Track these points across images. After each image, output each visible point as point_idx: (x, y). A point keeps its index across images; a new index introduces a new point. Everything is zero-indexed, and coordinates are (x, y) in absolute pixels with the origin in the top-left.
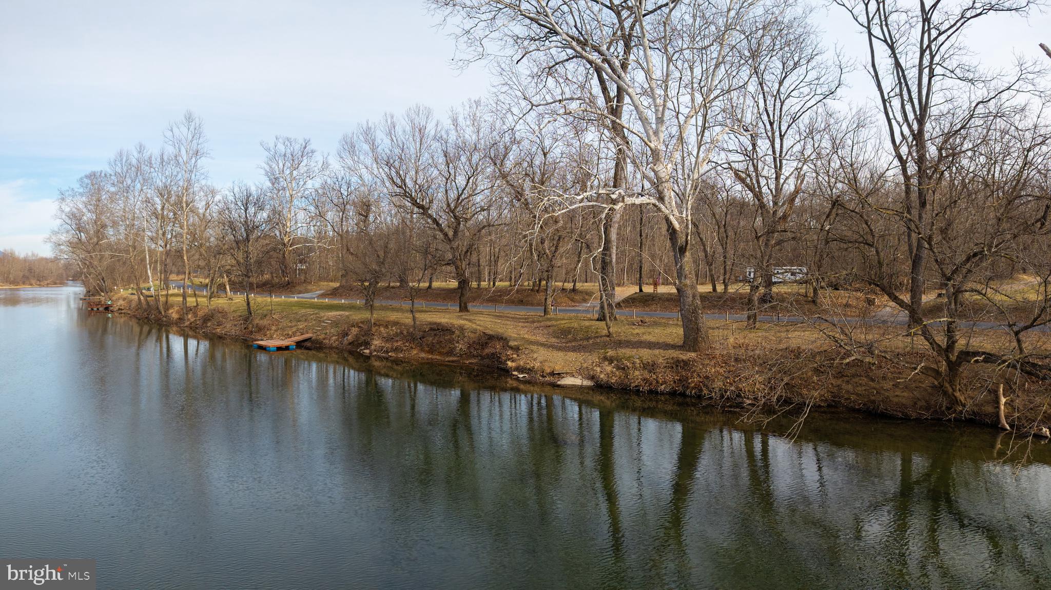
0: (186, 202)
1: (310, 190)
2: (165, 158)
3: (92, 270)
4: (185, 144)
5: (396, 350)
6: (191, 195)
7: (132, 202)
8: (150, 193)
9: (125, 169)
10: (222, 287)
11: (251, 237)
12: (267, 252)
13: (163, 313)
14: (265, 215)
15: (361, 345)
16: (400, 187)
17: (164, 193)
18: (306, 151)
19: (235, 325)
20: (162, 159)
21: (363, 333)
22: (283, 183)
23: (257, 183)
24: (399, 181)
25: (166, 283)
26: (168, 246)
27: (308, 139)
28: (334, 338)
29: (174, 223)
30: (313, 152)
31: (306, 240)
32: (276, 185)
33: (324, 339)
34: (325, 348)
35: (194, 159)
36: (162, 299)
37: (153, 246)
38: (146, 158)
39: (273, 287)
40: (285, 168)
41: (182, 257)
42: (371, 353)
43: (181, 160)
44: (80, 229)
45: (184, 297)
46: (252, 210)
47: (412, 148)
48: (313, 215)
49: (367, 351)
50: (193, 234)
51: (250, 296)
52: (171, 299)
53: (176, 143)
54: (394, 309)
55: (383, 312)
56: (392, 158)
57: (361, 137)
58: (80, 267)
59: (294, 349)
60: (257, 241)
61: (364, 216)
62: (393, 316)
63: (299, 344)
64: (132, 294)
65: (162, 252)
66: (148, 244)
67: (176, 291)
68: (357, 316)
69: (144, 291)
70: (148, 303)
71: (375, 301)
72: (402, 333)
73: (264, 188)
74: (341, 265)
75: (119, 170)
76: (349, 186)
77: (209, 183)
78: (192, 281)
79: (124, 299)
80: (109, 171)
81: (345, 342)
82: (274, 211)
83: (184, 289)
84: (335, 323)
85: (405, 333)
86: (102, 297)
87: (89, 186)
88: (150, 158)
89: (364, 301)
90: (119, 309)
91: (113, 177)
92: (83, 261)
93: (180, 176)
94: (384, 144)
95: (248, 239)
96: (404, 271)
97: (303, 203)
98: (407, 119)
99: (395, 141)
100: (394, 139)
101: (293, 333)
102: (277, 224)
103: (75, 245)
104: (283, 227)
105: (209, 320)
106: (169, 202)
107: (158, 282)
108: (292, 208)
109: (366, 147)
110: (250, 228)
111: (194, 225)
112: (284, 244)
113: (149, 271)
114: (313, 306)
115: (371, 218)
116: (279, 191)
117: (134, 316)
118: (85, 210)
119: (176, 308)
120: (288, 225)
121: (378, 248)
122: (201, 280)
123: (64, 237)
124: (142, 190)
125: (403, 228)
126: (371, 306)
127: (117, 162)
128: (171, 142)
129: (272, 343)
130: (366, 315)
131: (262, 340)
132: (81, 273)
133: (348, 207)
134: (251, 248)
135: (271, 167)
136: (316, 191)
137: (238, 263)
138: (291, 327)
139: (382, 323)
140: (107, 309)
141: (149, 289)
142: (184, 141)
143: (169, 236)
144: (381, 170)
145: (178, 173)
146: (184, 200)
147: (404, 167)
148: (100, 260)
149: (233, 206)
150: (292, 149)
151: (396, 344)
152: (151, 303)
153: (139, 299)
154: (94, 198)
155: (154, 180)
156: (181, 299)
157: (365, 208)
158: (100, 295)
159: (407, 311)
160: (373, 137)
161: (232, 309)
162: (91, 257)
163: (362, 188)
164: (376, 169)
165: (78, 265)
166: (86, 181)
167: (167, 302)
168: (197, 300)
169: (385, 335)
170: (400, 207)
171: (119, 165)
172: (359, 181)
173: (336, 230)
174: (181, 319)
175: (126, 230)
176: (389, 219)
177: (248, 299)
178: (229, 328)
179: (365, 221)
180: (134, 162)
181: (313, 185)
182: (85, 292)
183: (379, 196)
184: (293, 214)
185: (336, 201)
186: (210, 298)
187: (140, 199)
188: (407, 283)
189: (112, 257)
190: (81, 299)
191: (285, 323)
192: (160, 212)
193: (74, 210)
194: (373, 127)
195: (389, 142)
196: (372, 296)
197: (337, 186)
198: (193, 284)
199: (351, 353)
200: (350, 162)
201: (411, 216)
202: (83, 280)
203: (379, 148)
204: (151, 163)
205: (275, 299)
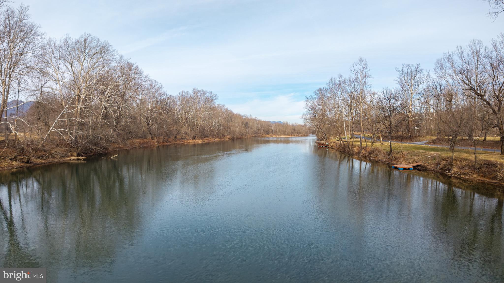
0: (362, 99)
1: (421, 90)
2: (352, 80)
3: (320, 130)
4: (360, 73)
5: (465, 174)
6: (364, 96)
7: (337, 100)
8: (346, 96)
9: (334, 86)
10: (378, 138)
11: (392, 114)
12: (401, 121)
13: (351, 149)
14: (399, 103)
15: (446, 170)
16: (468, 85)
17: (352, 95)
18: (418, 70)
19: (384, 156)
20: (350, 80)
21: (448, 164)
22: (407, 87)
23: (395, 88)
24: (467, 82)
25: (353, 136)
26: (354, 119)
27: (418, 64)
28: (432, 165)
29: (356, 109)
30: (421, 70)
31: (420, 115)
32: (404, 88)
33: (428, 166)
34: (428, 170)
35: (364, 79)
36: (351, 143)
37: (347, 119)
38: (343, 80)
39: (403, 138)
40: (408, 80)
41: (360, 124)
42: (451, 175)
43: (358, 80)
44: (315, 113)
45: (361, 143)
46: (392, 101)
47: (473, 64)
48: (423, 102)
49: (450, 174)
50: (365, 113)
51: (391, 142)
52: (355, 143)
53: (356, 72)
54: (465, 152)
55: (459, 153)
56: (463, 69)
57: (446, 60)
58: (315, 129)
59: (412, 170)
60: (395, 116)
61: (449, 101)
62: (464, 156)
63: (415, 168)
64: (337, 140)
65: (351, 122)
66: (345, 118)
67: (357, 139)
68: (446, 155)
69: (342, 139)
70: (344, 145)
71: (455, 147)
72: (469, 165)
73: (398, 90)
74: (437, 128)
75: (331, 87)
76: (441, 86)
77: (372, 89)
78: (364, 135)
79: (334, 143)
80: (327, 87)
81: (438, 168)
82: (403, 101)
83: (360, 138)
84: (434, 158)
85: (470, 165)
86: (325, 142)
87: (318, 94)
88: (345, 80)
89: (449, 147)
90: (332, 147)
91: (329, 90)
92: (316, 126)
93: (358, 87)
94: (458, 63)
95: (391, 115)
96: (471, 131)
97: (418, 97)
98: (469, 48)
99: (464, 60)
100: (463, 59)
101: (412, 161)
102: (405, 107)
103: (313, 119)
104: (408, 108)
105: (372, 153)
106: (354, 99)
107: (349, 135)
108: (412, 99)
109: (449, 65)
110: (392, 110)
111: (365, 109)
112: (409, 117)
113: (345, 130)
114: (423, 148)
115: (453, 102)
116: (405, 91)
117: (338, 150)
118: (317, 105)
119: (357, 147)
120: (411, 107)
121: (457, 119)
122: (369, 134)
123: (308, 116)
124: (341, 94)
125: (470, 107)
126: (453, 150)
127: (330, 83)
128: (353, 72)
129: (401, 166)
130: (450, 154)
131: (397, 164)
132: (316, 131)
133: (441, 97)
134: (392, 120)
135: (401, 80)
136: (424, 90)
137: (386, 127)
138: (411, 159)
139: (458, 159)
140: (326, 146)
141: (345, 138)
142: (359, 71)
143: (354, 115)
144: (457, 76)
145: (357, 86)
146: (361, 98)
147: (470, 73)
148: (324, 126)
149: (383, 99)
150: (411, 70)
151: (465, 171)
152: (346, 145)
153: (340, 142)
154: (321, 99)
155: (347, 90)
156: (359, 143)
157: (450, 97)
158: (324, 140)
159: (472, 153)
160: (452, 60)
161: (383, 148)
162: (320, 124)
163: (448, 87)
164: (455, 76)
165: (314, 127)
166: (317, 92)
167: (353, 144)
168: (366, 144)
169: (460, 166)
170: (468, 95)
171: (331, 84)
172: (446, 83)
173: (435, 109)
174: (359, 152)
175: (335, 113)
176: (462, 102)
177: (390, 144)
178: (381, 157)
179: (450, 104)
180: (338, 82)
181: (423, 86)
182: (317, 139)
183: (457, 90)
184: (413, 102)
185: (434, 94)
186: (373, 143)
187: (341, 98)
188: (472, 137)
189: (329, 124)
190: (315, 142)
191: (408, 156)
192: (350, 104)
193: (312, 105)
194: (452, 54)
195: (461, 61)
196: (453, 144)
197: (435, 86)
198: (365, 136)
199: (441, 174)
200: (441, 74)
201: (475, 100)
202: (316, 134)
203: (456, 65)
204: (345, 83)
205: (404, 144)
